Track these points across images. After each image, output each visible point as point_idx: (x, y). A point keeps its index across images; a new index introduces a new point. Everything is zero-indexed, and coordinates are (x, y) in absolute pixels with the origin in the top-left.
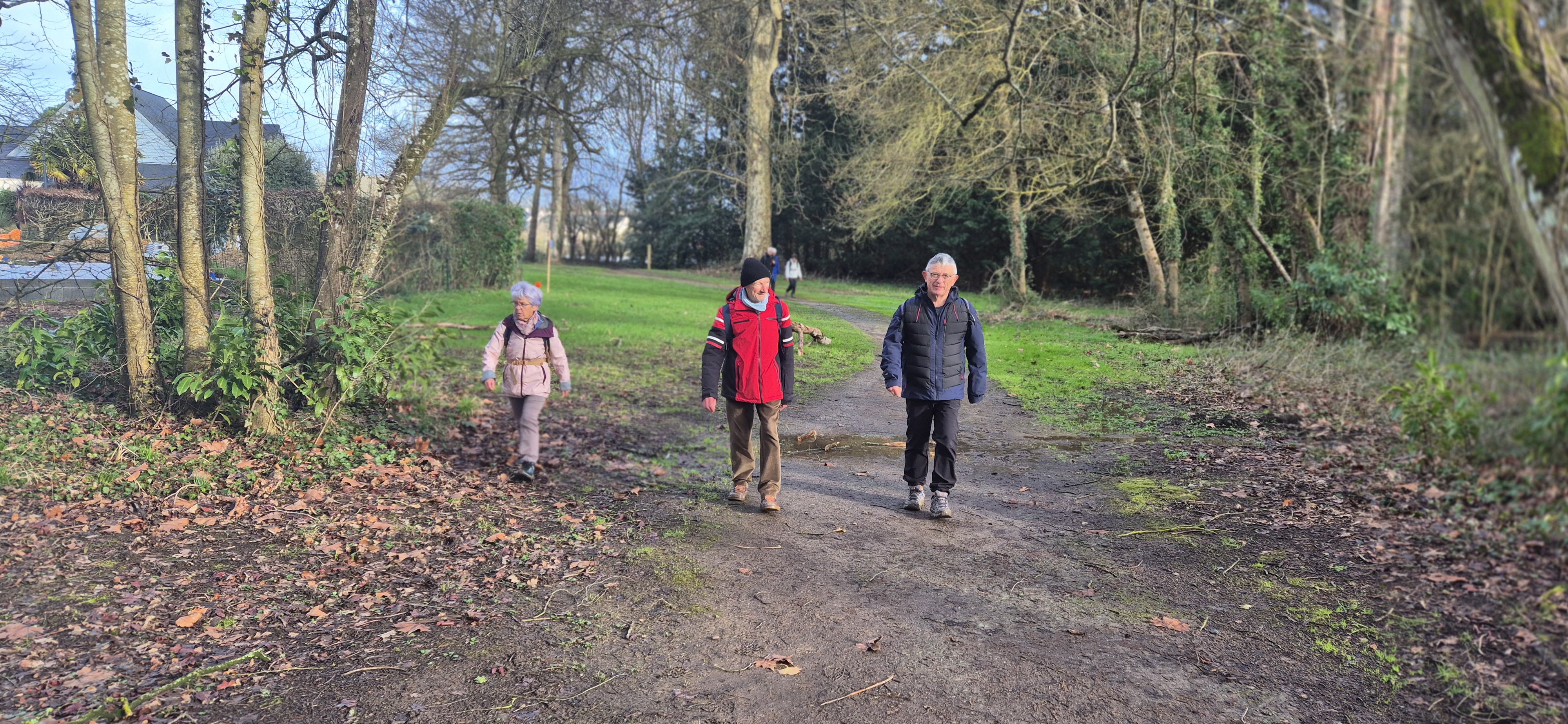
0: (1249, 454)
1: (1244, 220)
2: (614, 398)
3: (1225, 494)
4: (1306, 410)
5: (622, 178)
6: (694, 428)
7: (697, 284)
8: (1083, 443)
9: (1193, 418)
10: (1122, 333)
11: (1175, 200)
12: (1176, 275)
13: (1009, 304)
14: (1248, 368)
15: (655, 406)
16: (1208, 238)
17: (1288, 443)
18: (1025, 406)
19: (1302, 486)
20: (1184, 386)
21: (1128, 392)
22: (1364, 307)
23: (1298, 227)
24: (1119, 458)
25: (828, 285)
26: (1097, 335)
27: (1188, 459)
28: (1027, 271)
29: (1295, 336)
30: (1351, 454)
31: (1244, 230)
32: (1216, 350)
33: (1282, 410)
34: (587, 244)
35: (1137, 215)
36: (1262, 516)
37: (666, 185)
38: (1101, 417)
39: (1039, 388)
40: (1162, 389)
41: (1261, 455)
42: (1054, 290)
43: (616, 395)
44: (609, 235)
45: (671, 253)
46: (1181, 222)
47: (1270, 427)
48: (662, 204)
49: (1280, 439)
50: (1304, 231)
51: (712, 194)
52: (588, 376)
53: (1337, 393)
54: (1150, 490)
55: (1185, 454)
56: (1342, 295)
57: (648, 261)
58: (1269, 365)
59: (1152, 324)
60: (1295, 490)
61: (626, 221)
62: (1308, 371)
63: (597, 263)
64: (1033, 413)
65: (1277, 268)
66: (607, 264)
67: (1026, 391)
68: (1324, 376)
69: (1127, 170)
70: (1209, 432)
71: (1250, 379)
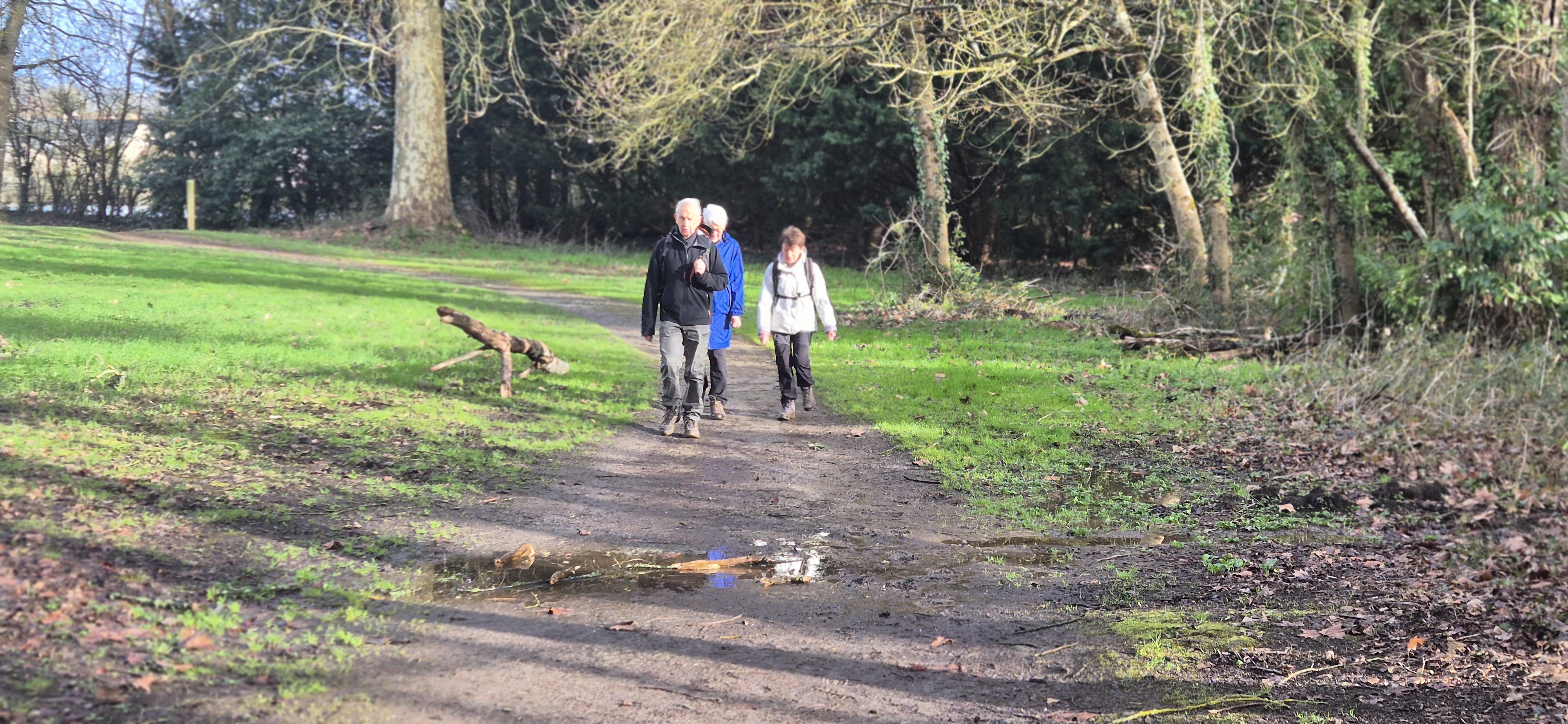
0: (1354, 556)
1: (1341, 124)
2: (105, 494)
3: (1307, 634)
4: (1455, 475)
5: (130, 45)
6: (278, 549)
7: (294, 258)
8: (1055, 551)
9: (1257, 495)
10: (1130, 339)
11: (1217, 88)
12: (1225, 230)
13: (919, 289)
14: (1354, 399)
15: (193, 508)
16: (1279, 162)
17: (1422, 536)
18: (946, 483)
19: (1442, 613)
20: (1241, 437)
21: (1139, 451)
22: (1550, 283)
23: (1435, 137)
24: (1121, 575)
25: (566, 257)
26: (1084, 346)
27: (1245, 573)
28: (952, 225)
29: (1433, 339)
30: (1530, 551)
31: (1341, 143)
32: (1297, 367)
33: (1413, 476)
34: (57, 180)
35: (1150, 115)
36: (1371, 670)
37: (226, 57)
38: (1089, 499)
39: (974, 448)
40: (1201, 444)
41: (1373, 560)
42: (1002, 262)
43: (108, 488)
44: (104, 161)
45: (236, 195)
46: (1228, 128)
47: (1393, 507)
48: (217, 96)
49: (1409, 529)
50: (1443, 145)
51: (323, 76)
52: (49, 450)
53: (1508, 443)
54: (1172, 632)
55: (1239, 563)
56: (1514, 261)
57: (190, 213)
58: (1391, 391)
59: (1184, 321)
60: (1429, 620)
61: (142, 130)
62: (1459, 402)
63: (80, 219)
64: (962, 496)
65: (1402, 215)
66: (100, 221)
67: (949, 455)
68: (1486, 411)
69: (1129, 31)
70: (1285, 521)
71: (1358, 420)
